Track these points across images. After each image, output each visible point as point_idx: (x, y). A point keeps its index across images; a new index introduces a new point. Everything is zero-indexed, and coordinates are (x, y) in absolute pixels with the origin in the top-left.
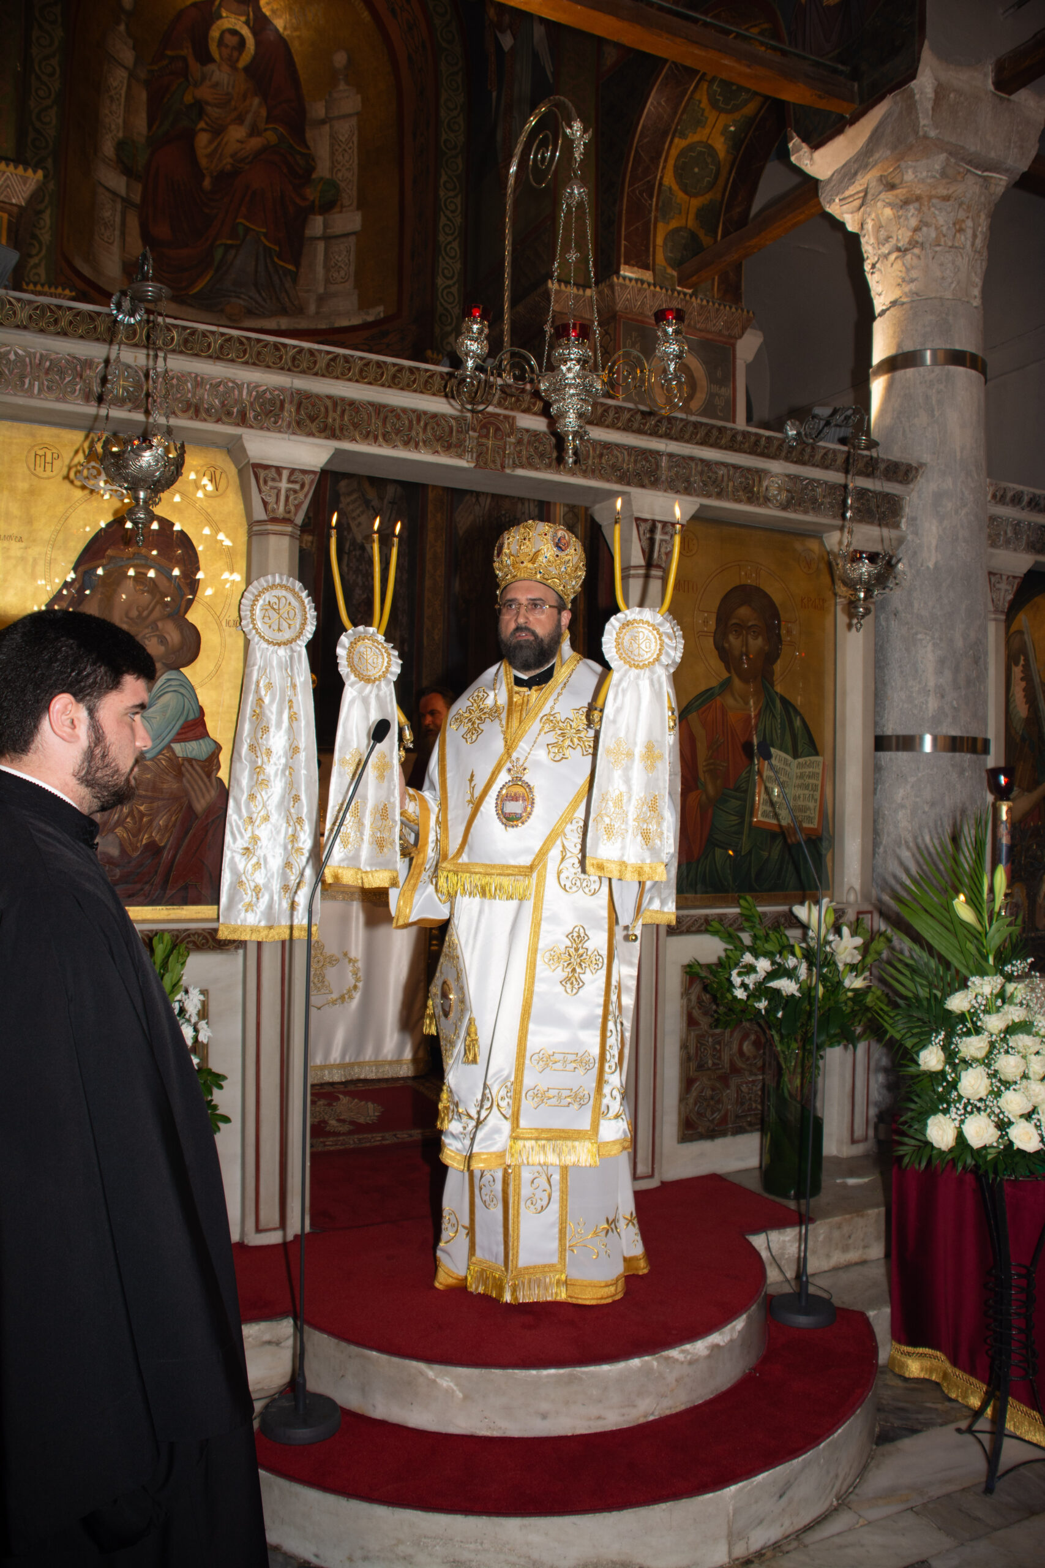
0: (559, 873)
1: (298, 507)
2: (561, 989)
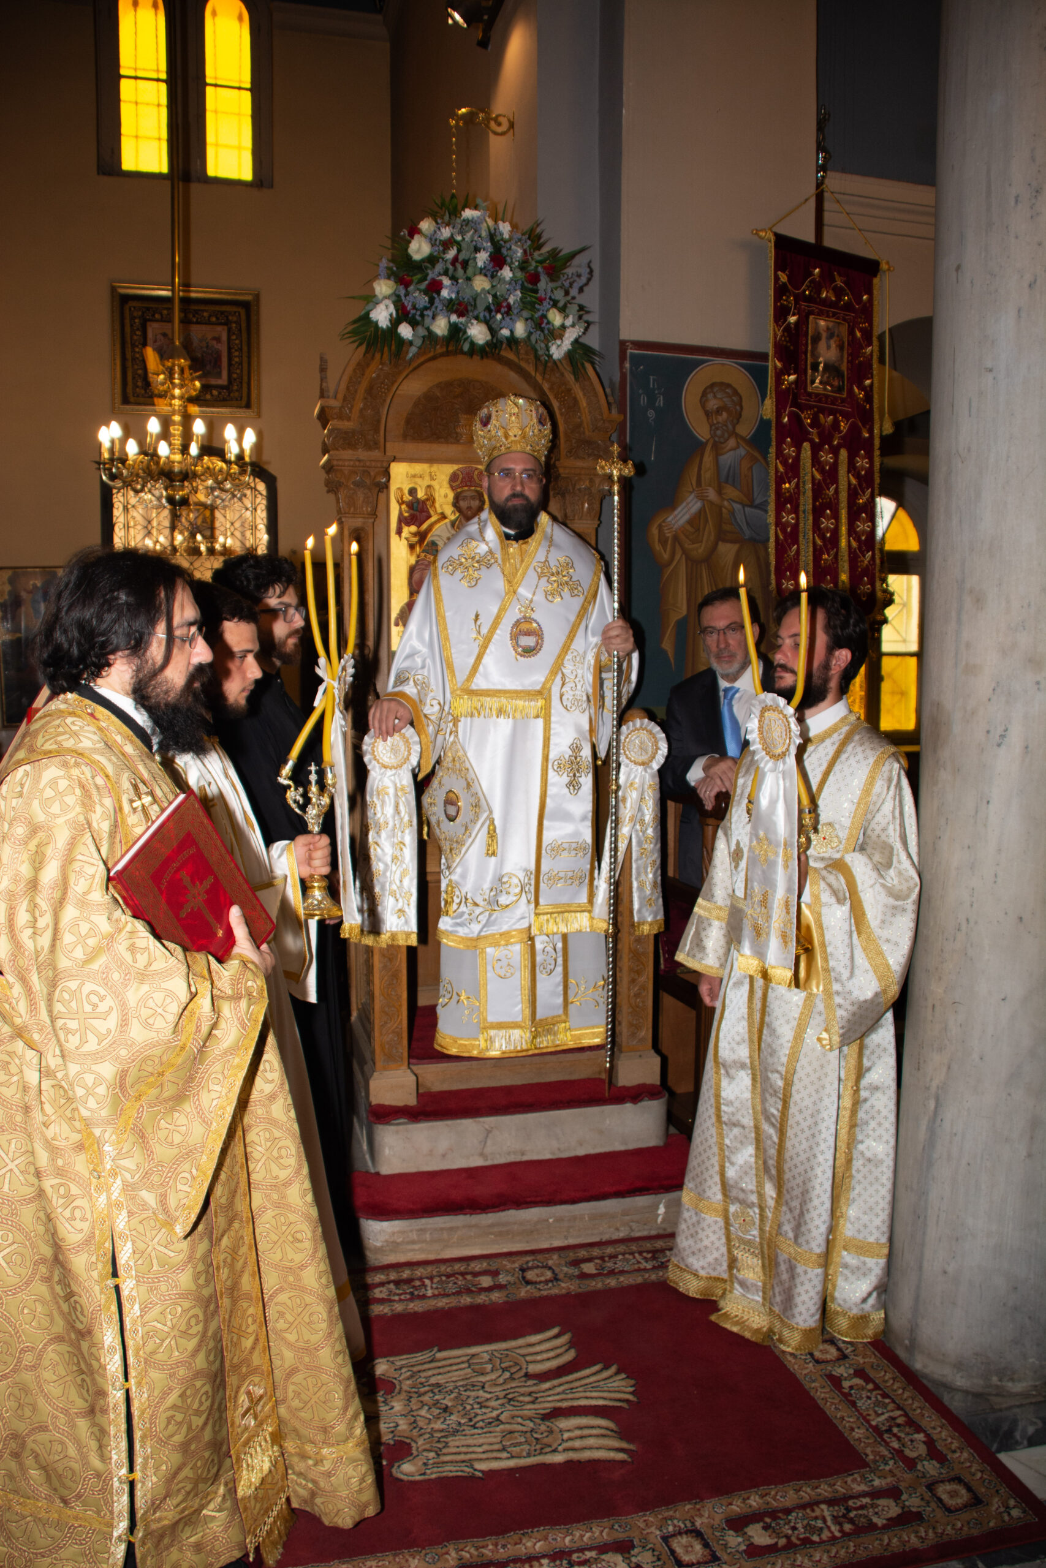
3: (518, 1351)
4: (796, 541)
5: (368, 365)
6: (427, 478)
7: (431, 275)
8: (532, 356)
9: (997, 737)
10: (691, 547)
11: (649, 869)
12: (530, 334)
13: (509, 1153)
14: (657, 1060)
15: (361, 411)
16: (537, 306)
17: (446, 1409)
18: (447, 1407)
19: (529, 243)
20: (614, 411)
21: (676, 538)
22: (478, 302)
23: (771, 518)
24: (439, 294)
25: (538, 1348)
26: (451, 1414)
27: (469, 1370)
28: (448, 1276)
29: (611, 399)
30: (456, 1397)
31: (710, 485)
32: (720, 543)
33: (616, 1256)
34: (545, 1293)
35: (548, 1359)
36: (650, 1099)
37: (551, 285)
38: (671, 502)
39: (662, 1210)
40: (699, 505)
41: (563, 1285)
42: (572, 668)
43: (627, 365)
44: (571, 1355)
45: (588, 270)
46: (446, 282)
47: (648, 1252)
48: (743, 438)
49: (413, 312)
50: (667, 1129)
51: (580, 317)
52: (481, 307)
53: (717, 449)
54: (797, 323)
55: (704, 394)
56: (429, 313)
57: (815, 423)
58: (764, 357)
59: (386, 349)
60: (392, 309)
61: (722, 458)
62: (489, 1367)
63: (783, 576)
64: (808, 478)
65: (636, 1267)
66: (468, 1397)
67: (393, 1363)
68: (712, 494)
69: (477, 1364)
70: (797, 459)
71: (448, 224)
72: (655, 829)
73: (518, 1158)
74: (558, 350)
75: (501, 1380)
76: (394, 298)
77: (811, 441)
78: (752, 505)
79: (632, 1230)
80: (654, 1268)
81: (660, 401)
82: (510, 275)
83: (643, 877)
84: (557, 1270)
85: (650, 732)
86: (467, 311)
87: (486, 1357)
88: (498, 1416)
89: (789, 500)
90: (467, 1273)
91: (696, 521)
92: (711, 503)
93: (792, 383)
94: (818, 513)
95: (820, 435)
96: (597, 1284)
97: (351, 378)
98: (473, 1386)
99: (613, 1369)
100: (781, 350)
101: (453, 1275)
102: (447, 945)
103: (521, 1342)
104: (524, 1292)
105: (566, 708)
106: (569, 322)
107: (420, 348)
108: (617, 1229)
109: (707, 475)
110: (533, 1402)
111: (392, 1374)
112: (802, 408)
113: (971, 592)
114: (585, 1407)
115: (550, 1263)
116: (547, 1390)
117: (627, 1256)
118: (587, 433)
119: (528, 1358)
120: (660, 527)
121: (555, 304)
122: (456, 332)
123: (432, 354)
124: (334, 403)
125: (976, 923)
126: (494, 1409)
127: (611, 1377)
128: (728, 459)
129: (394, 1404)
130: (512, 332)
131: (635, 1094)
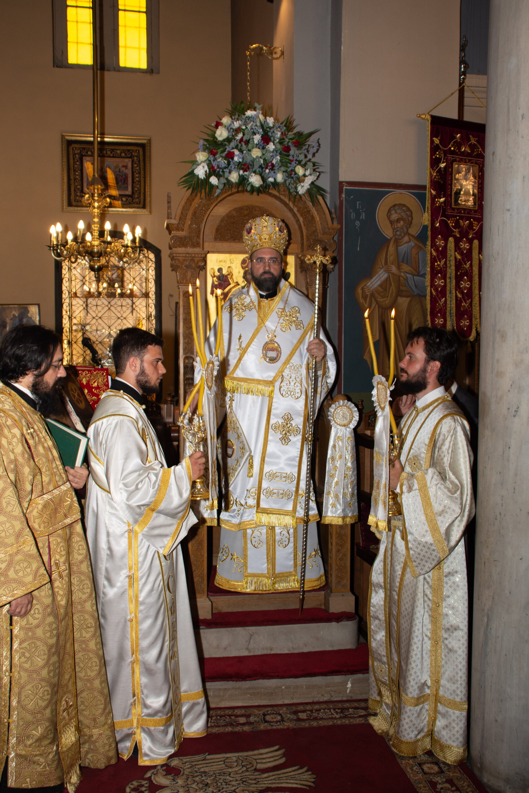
3: (253, 757)
4: (444, 295)
5: (193, 200)
6: (228, 262)
7: (228, 149)
8: (287, 193)
9: (513, 412)
10: (381, 300)
11: (349, 486)
12: (285, 181)
13: (263, 649)
14: (353, 598)
15: (190, 226)
16: (289, 165)
17: (207, 785)
18: (208, 783)
19: (285, 128)
20: (335, 222)
21: (372, 295)
22: (255, 163)
23: (428, 283)
24: (233, 159)
25: (264, 756)
26: (209, 787)
27: (224, 765)
28: (221, 716)
29: (334, 216)
30: (214, 779)
31: (393, 264)
32: (399, 297)
33: (320, 710)
34: (275, 728)
35: (269, 762)
36: (347, 621)
37: (297, 152)
38: (369, 275)
39: (349, 685)
40: (386, 275)
41: (286, 724)
42: (288, 372)
43: (344, 196)
44: (283, 760)
45: (317, 144)
46: (236, 152)
47: (339, 709)
48: (413, 236)
49: (218, 170)
50: (358, 639)
51: (314, 170)
52: (256, 167)
53: (397, 242)
54: (445, 167)
55: (389, 211)
56: (227, 170)
57: (457, 225)
58: (424, 187)
59: (203, 190)
60: (206, 168)
61: (400, 248)
62: (236, 764)
63: (436, 316)
64: (453, 258)
65: (330, 716)
66: (220, 779)
67: (182, 760)
68: (394, 269)
69: (229, 762)
70: (445, 247)
71: (238, 120)
72: (352, 463)
73: (269, 652)
74: (302, 189)
75: (241, 771)
76: (208, 162)
77: (455, 237)
78: (418, 275)
79: (332, 696)
80: (341, 717)
81: (363, 216)
82: (274, 147)
83: (346, 491)
84: (284, 715)
85: (349, 408)
86: (249, 168)
87: (235, 759)
88: (235, 789)
89: (440, 272)
90: (232, 715)
91: (385, 285)
92: (393, 274)
93: (442, 203)
94: (458, 279)
95: (460, 233)
96: (306, 725)
97: (184, 207)
98: (224, 773)
99: (305, 769)
100: (434, 184)
101: (224, 716)
102: (224, 528)
103: (256, 752)
104: (262, 727)
105: (282, 395)
106: (308, 173)
107: (222, 190)
108: (323, 695)
109: (391, 258)
110: (256, 784)
111: (181, 765)
112: (448, 217)
113: (499, 331)
114: (285, 787)
115: (281, 712)
116: (265, 778)
117: (326, 710)
118: (319, 235)
119: (258, 761)
120: (363, 288)
121: (299, 163)
122: (243, 180)
123: (230, 193)
124: (173, 221)
125: (505, 515)
126: (233, 786)
127: (303, 773)
128: (403, 248)
129: (178, 781)
130: (275, 179)
131: (338, 618)
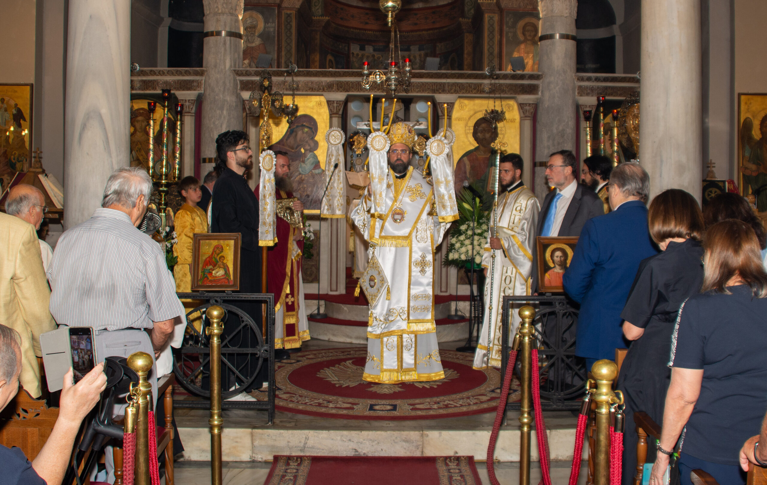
0: (416, 236)
1: (339, 110)
2: (419, 274)
